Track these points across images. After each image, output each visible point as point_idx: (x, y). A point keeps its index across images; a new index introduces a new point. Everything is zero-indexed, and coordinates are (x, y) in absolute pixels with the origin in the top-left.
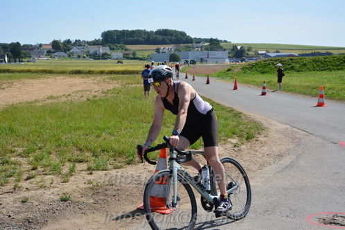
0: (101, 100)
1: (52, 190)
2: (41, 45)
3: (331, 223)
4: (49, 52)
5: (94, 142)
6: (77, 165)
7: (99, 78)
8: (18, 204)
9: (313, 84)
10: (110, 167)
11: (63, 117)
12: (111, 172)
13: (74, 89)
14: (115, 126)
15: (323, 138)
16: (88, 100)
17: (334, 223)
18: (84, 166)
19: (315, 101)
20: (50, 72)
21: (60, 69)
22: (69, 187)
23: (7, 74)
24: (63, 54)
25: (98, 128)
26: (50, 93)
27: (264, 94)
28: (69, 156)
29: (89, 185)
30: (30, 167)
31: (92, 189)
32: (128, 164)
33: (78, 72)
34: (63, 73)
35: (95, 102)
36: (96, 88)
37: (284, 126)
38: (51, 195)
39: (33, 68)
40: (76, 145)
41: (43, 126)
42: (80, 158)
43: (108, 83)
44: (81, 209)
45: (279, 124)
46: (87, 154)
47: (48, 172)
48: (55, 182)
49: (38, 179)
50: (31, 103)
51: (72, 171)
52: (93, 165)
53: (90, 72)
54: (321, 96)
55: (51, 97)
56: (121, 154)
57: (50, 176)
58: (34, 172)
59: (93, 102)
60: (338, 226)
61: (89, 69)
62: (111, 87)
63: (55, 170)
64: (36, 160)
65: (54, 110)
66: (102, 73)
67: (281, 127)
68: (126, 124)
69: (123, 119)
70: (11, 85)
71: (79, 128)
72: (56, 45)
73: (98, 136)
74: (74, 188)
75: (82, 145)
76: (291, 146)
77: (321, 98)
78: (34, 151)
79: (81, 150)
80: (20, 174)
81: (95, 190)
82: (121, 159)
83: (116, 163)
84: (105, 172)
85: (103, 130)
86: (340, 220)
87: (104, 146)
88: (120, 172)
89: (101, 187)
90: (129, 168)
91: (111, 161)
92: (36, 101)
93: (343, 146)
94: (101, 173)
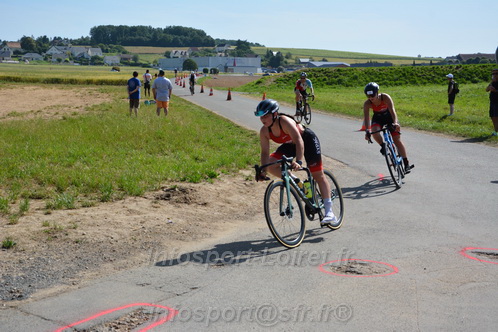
0: (81, 119)
2: (5, 43)
3: (346, 272)
4: (17, 54)
5: (60, 173)
6: (32, 202)
7: (85, 89)
10: (77, 204)
11: (25, 140)
12: (77, 211)
13: (48, 103)
14: (94, 153)
15: (360, 170)
16: (64, 118)
17: (351, 272)
18: (43, 203)
20: (17, 80)
21: (30, 76)
22: (14, 231)
24: (36, 55)
25: (71, 155)
26: (12, 107)
28: (23, 190)
29: (43, 228)
31: (47, 232)
32: (103, 201)
33: (56, 81)
34: (34, 81)
35: (72, 121)
40: (35, 176)
42: (38, 193)
43: (96, 96)
46: (50, 189)
51: (24, 209)
52: (52, 202)
53: (72, 82)
55: (13, 114)
56: (94, 188)
60: (354, 275)
61: (70, 77)
62: (98, 102)
63: (1, 209)
65: (14, 131)
66: (89, 82)
68: (109, 150)
69: (107, 143)
71: (44, 155)
72: (26, 43)
73: (70, 166)
74: (23, 230)
75: (42, 176)
79: (41, 183)
81: (52, 233)
82: (94, 195)
83: (86, 200)
84: (69, 211)
85: (76, 158)
86: (358, 268)
87: (74, 178)
88: (90, 211)
89: (61, 230)
90: (103, 206)
91: (81, 197)
93: (381, 179)
94: (63, 212)
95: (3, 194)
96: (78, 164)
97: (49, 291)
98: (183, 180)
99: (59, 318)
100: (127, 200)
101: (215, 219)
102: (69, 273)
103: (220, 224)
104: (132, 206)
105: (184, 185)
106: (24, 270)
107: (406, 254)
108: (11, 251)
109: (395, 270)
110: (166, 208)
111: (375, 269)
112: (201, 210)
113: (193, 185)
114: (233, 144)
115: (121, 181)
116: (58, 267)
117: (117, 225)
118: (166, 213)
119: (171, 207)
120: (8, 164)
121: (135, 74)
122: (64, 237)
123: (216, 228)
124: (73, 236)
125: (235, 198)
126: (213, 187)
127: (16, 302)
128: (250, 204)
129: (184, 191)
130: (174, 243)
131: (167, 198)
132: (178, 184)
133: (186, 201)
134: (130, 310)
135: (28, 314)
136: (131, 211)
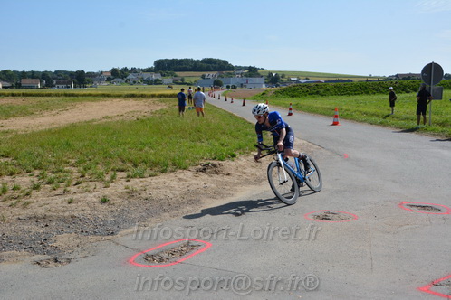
0: (148, 119)
1: (94, 194)
2: (102, 73)
3: (323, 219)
4: (109, 79)
5: (135, 155)
6: (118, 173)
7: (150, 101)
8: (65, 204)
9: (333, 107)
10: (146, 175)
11: (113, 134)
12: (146, 179)
13: (127, 110)
14: (157, 142)
16: (138, 119)
17: (326, 219)
18: (124, 174)
19: (331, 121)
20: (109, 96)
21: (117, 93)
22: (108, 192)
23: (72, 98)
24: (120, 80)
25: (142, 143)
26: (105, 112)
27: (290, 114)
28: (113, 166)
29: (125, 190)
30: (80, 175)
31: (128, 193)
32: (162, 173)
33: (132, 96)
34: (119, 96)
35: (142, 121)
37: (302, 142)
38: (92, 197)
39: (93, 92)
40: (120, 157)
41: (95, 141)
42: (121, 168)
43: (157, 105)
46: (129, 165)
47: (93, 179)
48: (97, 187)
49: (84, 184)
50: (89, 122)
51: (113, 178)
52: (131, 174)
53: (143, 96)
54: (336, 116)
55: (107, 117)
56: (156, 164)
57: (94, 183)
58: (81, 179)
60: (328, 221)
61: (142, 93)
62: (159, 108)
63: (100, 178)
64: (85, 169)
65: (108, 129)
66: (153, 96)
68: (166, 139)
69: (164, 135)
70: (73, 107)
71: (125, 143)
72: (114, 72)
73: (141, 150)
74: (113, 191)
75: (124, 156)
78: (85, 161)
79: (123, 161)
80: (70, 181)
81: (131, 194)
82: (157, 169)
83: (152, 172)
84: (141, 179)
85: (145, 145)
86: (331, 216)
87: (144, 158)
88: (154, 179)
89: (136, 191)
90: (162, 176)
91: (148, 170)
92: (93, 120)
93: (346, 158)
94: (137, 180)
95: (100, 168)
96: (146, 148)
97: (130, 230)
98: (214, 159)
99: (136, 247)
100: (178, 172)
101: (236, 184)
102: (142, 219)
103: (238, 188)
104: (181, 176)
105: (215, 162)
106: (114, 216)
107: (363, 207)
108: (106, 204)
109: (356, 218)
110: (203, 178)
111: (342, 216)
112: (226, 178)
113: (220, 162)
114: (247, 135)
115: (174, 160)
116: (135, 215)
117: (171, 188)
118: (203, 180)
119: (207, 176)
120: (103, 149)
121: (183, 90)
122: (139, 196)
123: (236, 190)
124: (144, 195)
125: (248, 170)
126: (234, 163)
127: (110, 237)
128: (258, 174)
129: (214, 166)
130: (208, 200)
131: (204, 170)
132: (211, 162)
133: (216, 173)
134: (181, 243)
135: (117, 244)
136: (180, 179)
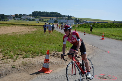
0: (30, 34)
1: (9, 64)
2: (11, 15)
3: (102, 78)
4: (14, 18)
5: (25, 48)
6: (19, 56)
7: (30, 27)
9: (101, 32)
10: (30, 57)
11: (17, 39)
12: (30, 59)
13: (22, 30)
14: (34, 43)
15: (102, 50)
16: (26, 34)
17: (104, 78)
18: (22, 56)
19: (101, 38)
20: (14, 24)
21: (17, 23)
22: (15, 63)
24: (19, 18)
25: (28, 44)
26: (13, 31)
27: (84, 35)
28: (17, 52)
29: (22, 63)
30: (3, 56)
31: (23, 64)
32: (37, 56)
33: (23, 25)
34: (18, 25)
35: (28, 35)
36: (29, 30)
37: (90, 46)
38: (9, 66)
39: (8, 23)
40: (19, 49)
41: (9, 42)
42: (20, 53)
43: (33, 29)
44: (19, 71)
45: (89, 45)
46: (23, 52)
47: (9, 58)
48: (11, 61)
49: (5, 60)
50: (6, 34)
51: (17, 58)
52: (24, 56)
53: (27, 25)
55: (13, 33)
57: (9, 59)
58: (4, 58)
59: (27, 35)
60: (105, 79)
61: (27, 24)
62: (34, 30)
63: (12, 57)
64: (5, 54)
65: (14, 37)
66: (31, 25)
67: (89, 46)
68: (37, 43)
69: (37, 41)
72: (16, 15)
73: (28, 46)
74: (17, 63)
76: (92, 52)
77: (103, 36)
78: (5, 50)
79: (21, 51)
82: (35, 54)
84: (28, 58)
85: (29, 44)
86: (105, 77)
87: (29, 50)
88: (34, 59)
89: (27, 63)
90: (37, 57)
91: (31, 55)
92: (8, 34)
93: (108, 53)
94: (27, 59)
95: (12, 53)
96: (30, 46)
98: (57, 51)
100: (43, 56)
105: (57, 52)
107: (118, 74)
108: (14, 69)
110: (53, 59)
111: (110, 78)
113: (59, 52)
115: (41, 51)
118: (53, 60)
119: (54, 58)
120: (12, 46)
129: (57, 54)
131: (53, 56)
136: (44, 59)
